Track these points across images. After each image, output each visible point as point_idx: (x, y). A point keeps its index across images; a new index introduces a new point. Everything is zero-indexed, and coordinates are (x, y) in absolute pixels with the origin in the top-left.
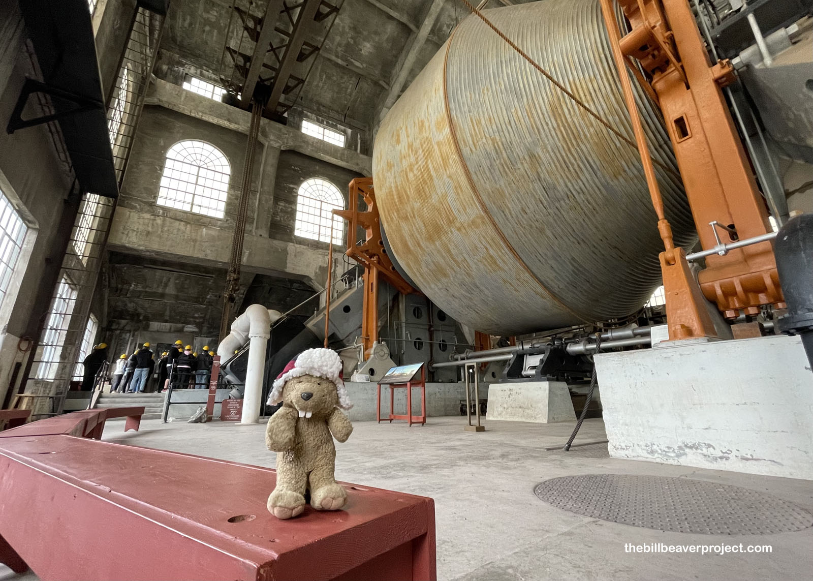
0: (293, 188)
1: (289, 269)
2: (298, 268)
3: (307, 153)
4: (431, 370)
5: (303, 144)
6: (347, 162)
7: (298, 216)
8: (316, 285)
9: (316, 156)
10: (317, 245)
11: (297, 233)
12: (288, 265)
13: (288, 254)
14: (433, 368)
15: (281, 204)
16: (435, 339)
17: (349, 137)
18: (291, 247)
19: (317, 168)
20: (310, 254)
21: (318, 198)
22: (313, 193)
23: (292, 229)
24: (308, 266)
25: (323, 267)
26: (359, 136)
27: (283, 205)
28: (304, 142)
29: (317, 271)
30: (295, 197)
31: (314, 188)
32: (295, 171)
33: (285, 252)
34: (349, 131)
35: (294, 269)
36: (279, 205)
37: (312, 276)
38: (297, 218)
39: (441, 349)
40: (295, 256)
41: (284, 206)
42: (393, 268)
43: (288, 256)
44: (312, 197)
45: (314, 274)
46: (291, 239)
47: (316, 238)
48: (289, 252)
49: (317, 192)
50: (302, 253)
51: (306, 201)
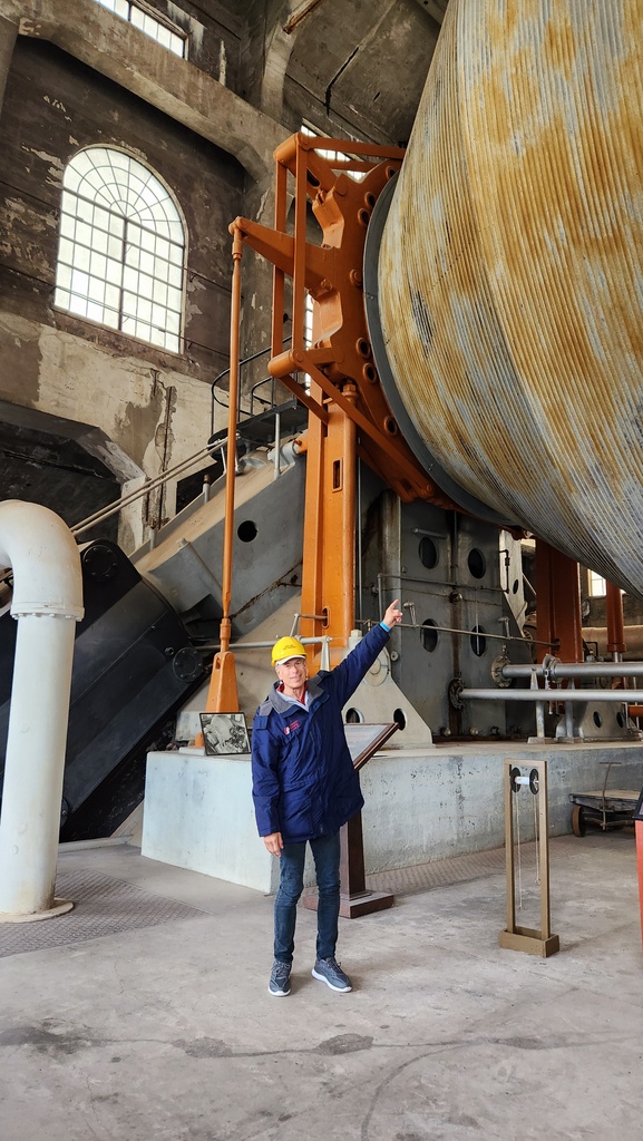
0: (49, 164)
1: (47, 402)
2: (70, 403)
3: (92, 61)
4: (456, 704)
5: (83, 28)
6: (203, 113)
7: (65, 250)
8: (118, 458)
9: (117, 74)
10: (116, 343)
11: (61, 300)
12: (42, 390)
13: (40, 357)
14: (461, 699)
15: (14, 205)
16: (463, 622)
17: (198, 47)
18: (50, 340)
19: (116, 116)
20: (100, 364)
21: (115, 208)
22: (104, 191)
23: (49, 288)
24: (97, 398)
25: (138, 408)
26: (223, 49)
27: (22, 210)
28: (86, 21)
29: (123, 416)
30: (57, 193)
31: (106, 174)
32: (54, 111)
33: (32, 351)
34: (198, 29)
35: (58, 405)
36: (9, 208)
37: (108, 428)
38: (60, 258)
39: (475, 652)
40: (62, 366)
41: (26, 216)
42: (392, 425)
43: (43, 366)
44: (99, 200)
45: (113, 424)
46: (47, 316)
47: (111, 321)
48: (44, 353)
49: (113, 188)
50: (82, 362)
51: (85, 210)
